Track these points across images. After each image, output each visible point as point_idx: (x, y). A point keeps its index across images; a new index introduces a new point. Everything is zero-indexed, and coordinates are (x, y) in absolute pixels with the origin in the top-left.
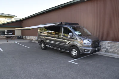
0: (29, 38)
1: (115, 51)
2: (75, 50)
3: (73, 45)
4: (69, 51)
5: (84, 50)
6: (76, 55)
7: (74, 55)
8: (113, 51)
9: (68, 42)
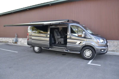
0: (2, 40)
1: (114, 50)
2: (89, 51)
3: (86, 45)
4: (80, 53)
5: (101, 50)
6: (90, 56)
7: (88, 56)
8: (112, 49)
9: (78, 42)
